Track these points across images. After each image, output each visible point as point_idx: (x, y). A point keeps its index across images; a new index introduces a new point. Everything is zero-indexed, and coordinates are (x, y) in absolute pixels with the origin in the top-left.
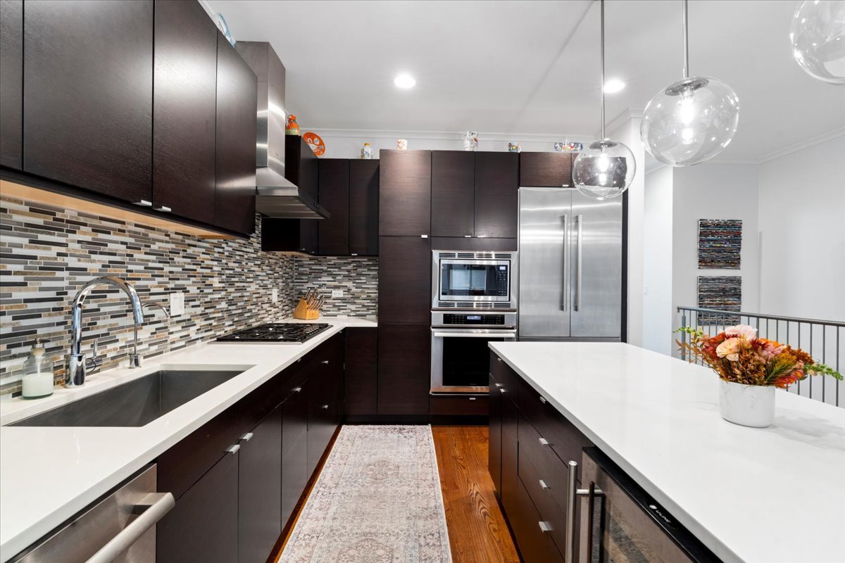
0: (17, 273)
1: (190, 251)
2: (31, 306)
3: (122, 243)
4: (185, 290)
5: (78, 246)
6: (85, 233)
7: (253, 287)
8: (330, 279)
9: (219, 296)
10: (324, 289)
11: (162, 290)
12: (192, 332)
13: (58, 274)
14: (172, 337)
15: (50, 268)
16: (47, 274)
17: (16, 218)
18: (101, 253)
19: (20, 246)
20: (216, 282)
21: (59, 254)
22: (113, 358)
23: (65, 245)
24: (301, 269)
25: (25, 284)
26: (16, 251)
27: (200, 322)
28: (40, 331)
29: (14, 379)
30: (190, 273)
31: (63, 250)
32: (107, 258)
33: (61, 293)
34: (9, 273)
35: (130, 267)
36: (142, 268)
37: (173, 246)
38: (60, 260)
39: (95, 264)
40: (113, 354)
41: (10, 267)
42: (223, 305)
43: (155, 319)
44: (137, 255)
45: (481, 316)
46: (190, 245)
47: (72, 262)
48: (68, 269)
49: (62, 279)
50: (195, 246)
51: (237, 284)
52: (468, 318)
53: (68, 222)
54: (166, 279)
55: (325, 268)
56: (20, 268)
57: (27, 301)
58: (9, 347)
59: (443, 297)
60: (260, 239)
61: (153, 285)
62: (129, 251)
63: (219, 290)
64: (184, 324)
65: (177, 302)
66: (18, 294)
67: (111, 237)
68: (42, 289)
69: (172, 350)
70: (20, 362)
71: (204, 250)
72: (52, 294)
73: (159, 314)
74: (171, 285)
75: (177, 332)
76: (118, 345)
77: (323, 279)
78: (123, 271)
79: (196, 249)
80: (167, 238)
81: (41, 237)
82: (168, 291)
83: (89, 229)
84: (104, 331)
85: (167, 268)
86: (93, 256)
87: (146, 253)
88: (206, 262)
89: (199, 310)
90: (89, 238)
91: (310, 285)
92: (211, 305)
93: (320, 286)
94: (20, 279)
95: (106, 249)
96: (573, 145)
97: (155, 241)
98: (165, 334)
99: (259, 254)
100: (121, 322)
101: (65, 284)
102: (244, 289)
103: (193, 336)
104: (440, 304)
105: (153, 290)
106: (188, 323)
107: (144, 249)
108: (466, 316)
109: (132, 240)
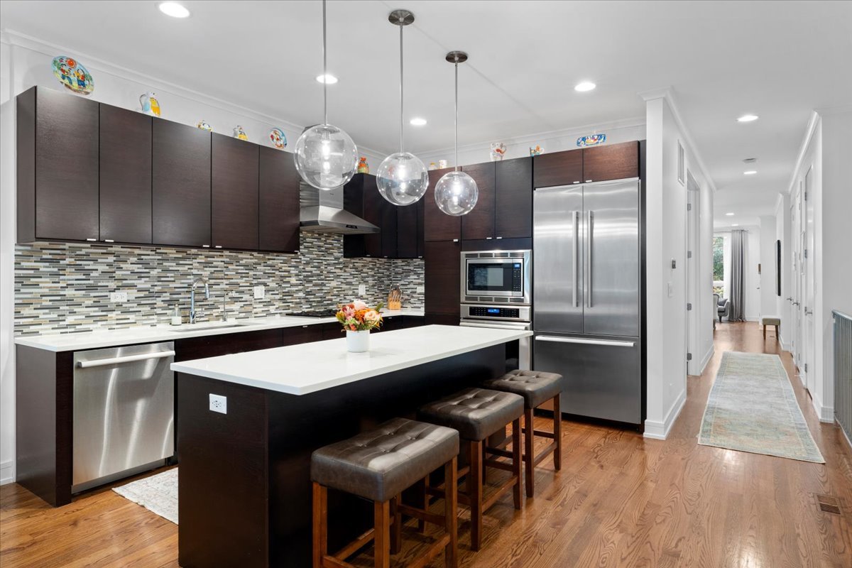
0: (171, 277)
1: (270, 262)
2: (177, 290)
3: (222, 261)
4: (265, 285)
5: (198, 265)
6: (201, 259)
7: (334, 284)
8: (416, 277)
9: (297, 289)
10: (412, 286)
11: (248, 284)
12: (272, 309)
13: (188, 277)
14: (255, 310)
15: (185, 275)
16: (184, 277)
17: (171, 255)
18: (210, 267)
19: (172, 266)
20: (293, 280)
21: (189, 269)
22: (216, 316)
23: (192, 265)
24: (396, 270)
25: (174, 281)
26: (171, 268)
27: (278, 304)
28: (181, 300)
29: (169, 318)
30: (270, 275)
31: (191, 267)
32: (213, 269)
33: (190, 285)
34: (168, 277)
35: (226, 273)
36: (234, 273)
37: (256, 260)
38: (189, 271)
39: (206, 272)
40: (217, 314)
41: (168, 275)
42: (301, 294)
43: (243, 300)
44: (230, 267)
45: (500, 309)
46: (269, 259)
47: (195, 272)
48: (193, 275)
49: (190, 279)
50: (274, 259)
51: (314, 282)
52: (489, 311)
53: (193, 254)
54: (252, 279)
55: (412, 268)
56: (172, 275)
57: (175, 288)
58: (169, 305)
59: (469, 292)
60: (342, 250)
61: (242, 282)
62: (225, 265)
63: (297, 285)
64: (265, 304)
65: (259, 292)
66: (172, 285)
67: (215, 259)
68: (181, 283)
69: (255, 317)
70: (171, 311)
71: (282, 261)
72: (186, 285)
73: (246, 297)
74: (255, 282)
75: (259, 308)
76: (219, 310)
77: (412, 277)
78: (223, 275)
79: (275, 261)
80: (252, 257)
81: (181, 262)
82: (252, 285)
83: (203, 257)
84: (212, 303)
85: (251, 273)
86: (205, 269)
87: (236, 266)
88: (283, 268)
89: (278, 297)
90: (203, 261)
91: (402, 282)
92: (289, 294)
93: (409, 283)
94: (172, 279)
95: (212, 265)
96: (596, 137)
97: (242, 259)
98: (249, 308)
99: (341, 260)
100: (221, 299)
101: (192, 281)
102: (323, 285)
103: (273, 311)
104: (467, 298)
105: (241, 285)
106: (269, 303)
107: (235, 264)
108: (487, 309)
109: (228, 260)
